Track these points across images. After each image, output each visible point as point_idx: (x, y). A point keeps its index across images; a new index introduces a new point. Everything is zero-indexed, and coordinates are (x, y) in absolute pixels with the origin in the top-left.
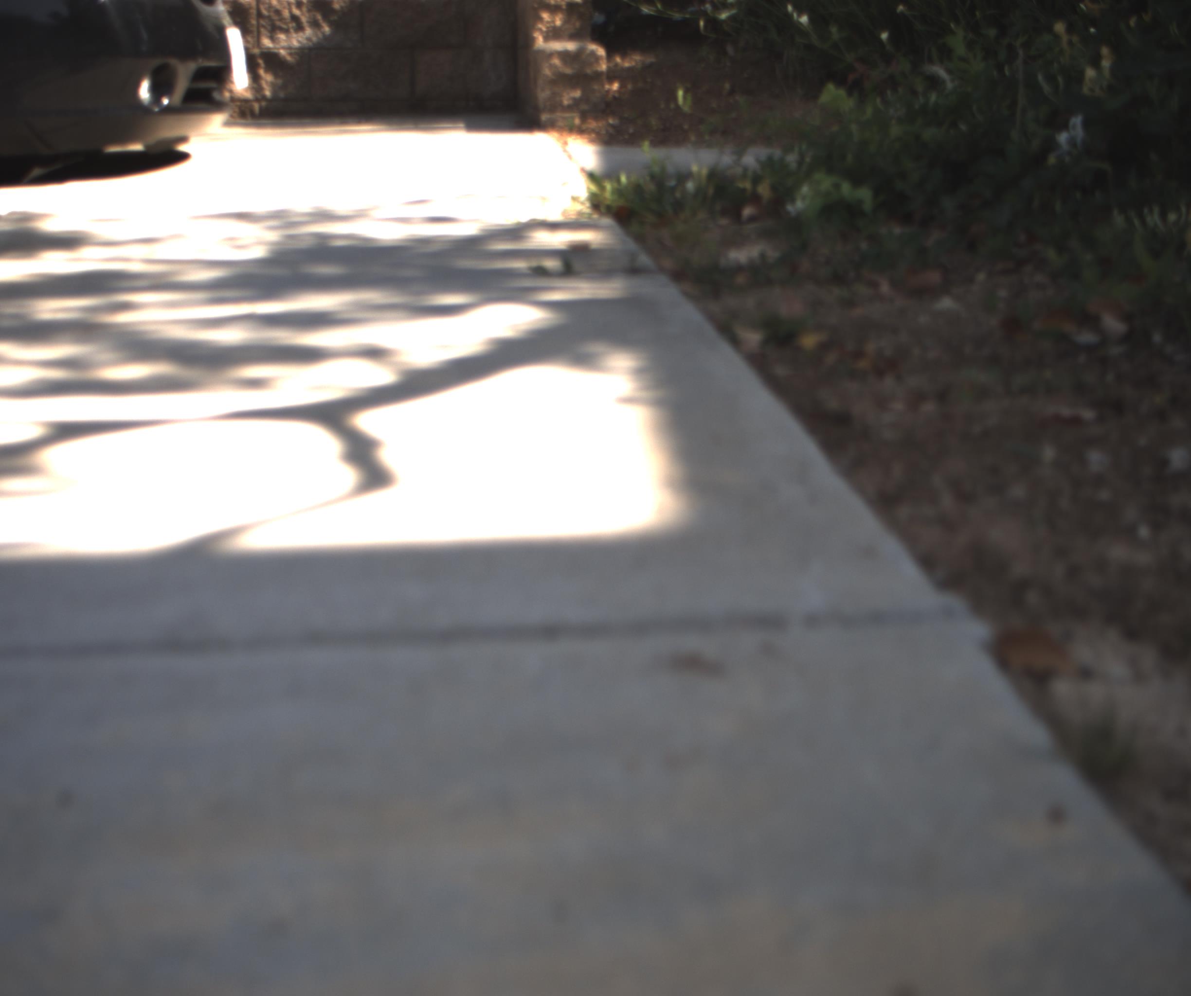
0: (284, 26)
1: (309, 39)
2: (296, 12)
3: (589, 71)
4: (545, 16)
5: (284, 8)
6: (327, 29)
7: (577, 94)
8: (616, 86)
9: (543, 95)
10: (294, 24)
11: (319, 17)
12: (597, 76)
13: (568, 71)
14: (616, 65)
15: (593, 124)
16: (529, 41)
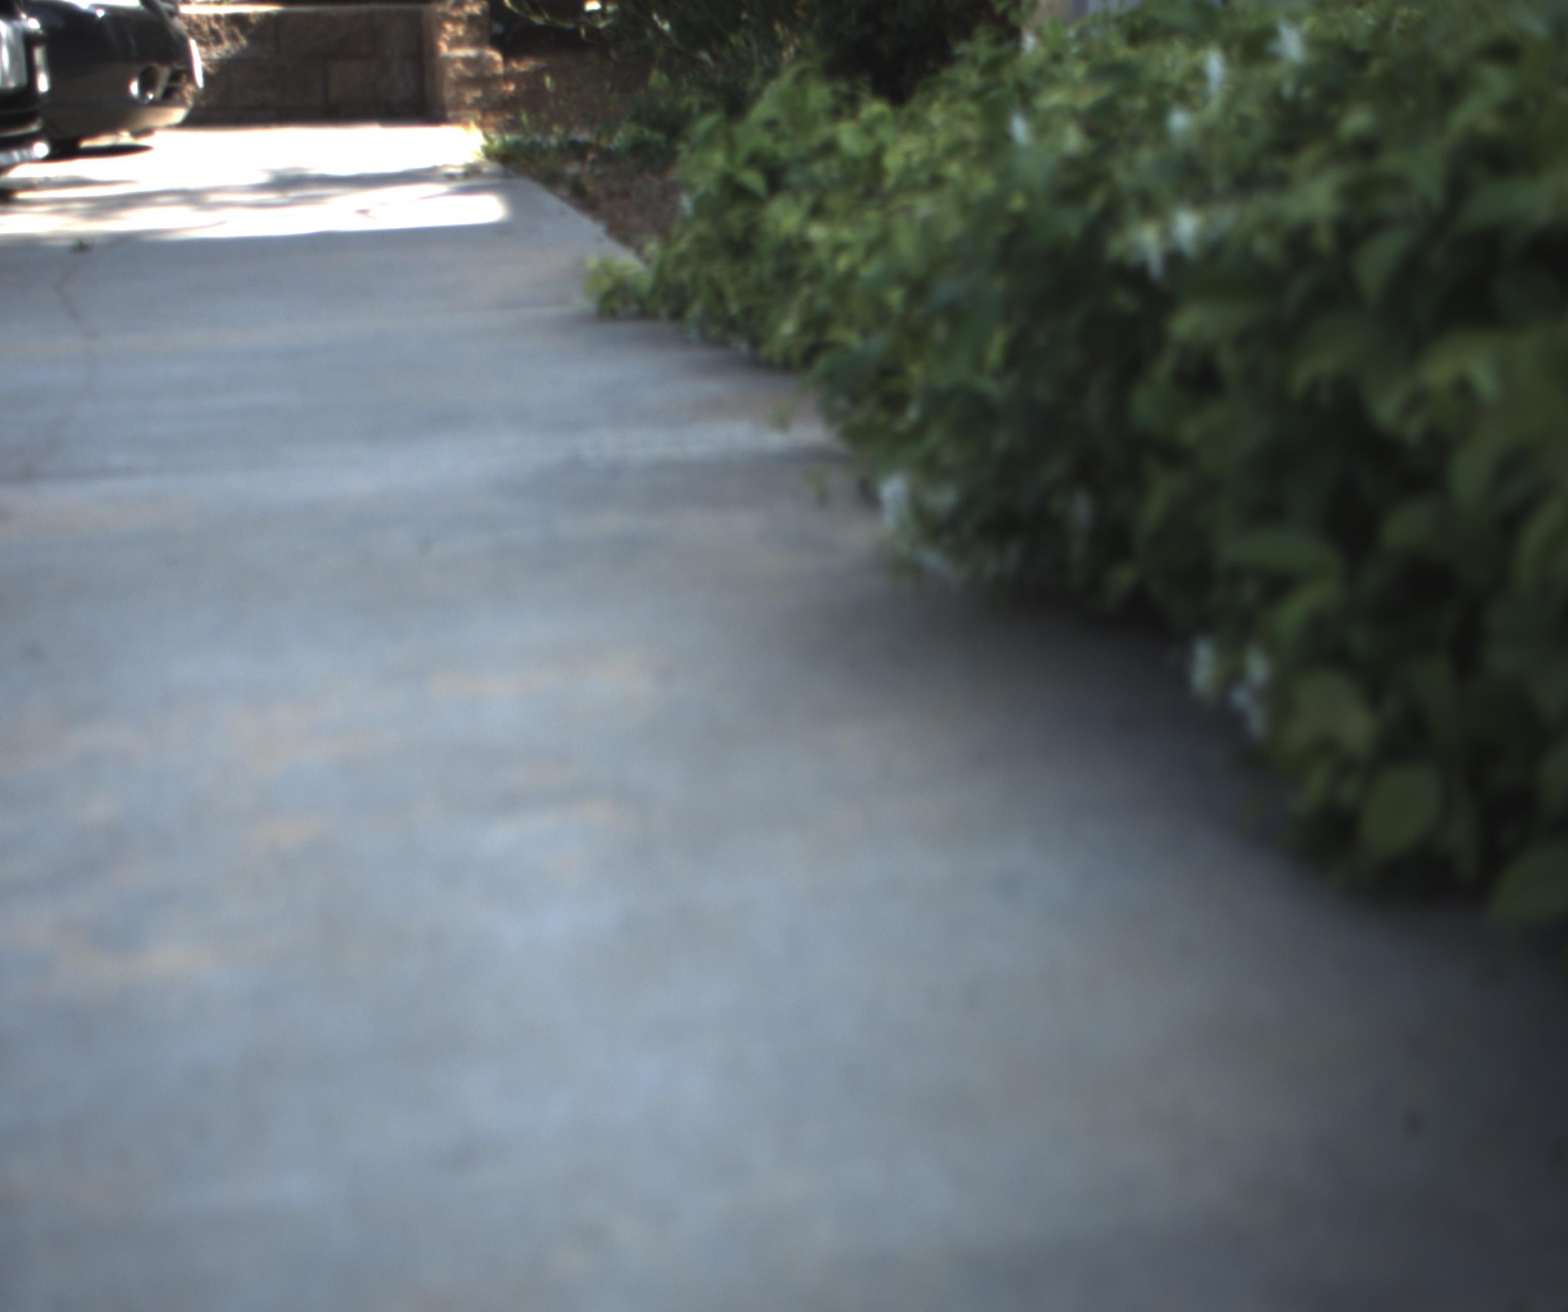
0: (205, 40)
1: (228, 52)
2: (215, 26)
3: (488, 74)
4: (449, 27)
5: (204, 22)
6: (244, 42)
7: (478, 94)
8: (511, 88)
9: (449, 95)
10: (213, 38)
11: (236, 31)
12: (495, 78)
13: (470, 74)
14: (513, 69)
15: (492, 119)
16: (434, 49)
